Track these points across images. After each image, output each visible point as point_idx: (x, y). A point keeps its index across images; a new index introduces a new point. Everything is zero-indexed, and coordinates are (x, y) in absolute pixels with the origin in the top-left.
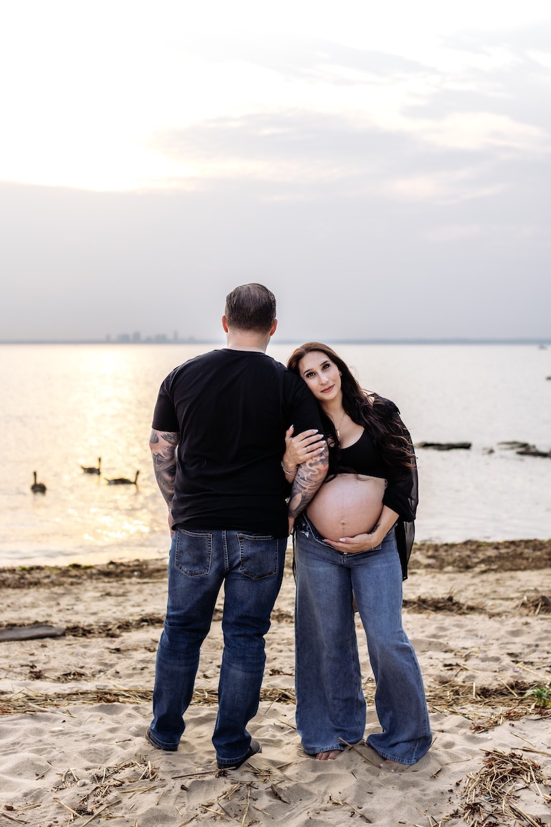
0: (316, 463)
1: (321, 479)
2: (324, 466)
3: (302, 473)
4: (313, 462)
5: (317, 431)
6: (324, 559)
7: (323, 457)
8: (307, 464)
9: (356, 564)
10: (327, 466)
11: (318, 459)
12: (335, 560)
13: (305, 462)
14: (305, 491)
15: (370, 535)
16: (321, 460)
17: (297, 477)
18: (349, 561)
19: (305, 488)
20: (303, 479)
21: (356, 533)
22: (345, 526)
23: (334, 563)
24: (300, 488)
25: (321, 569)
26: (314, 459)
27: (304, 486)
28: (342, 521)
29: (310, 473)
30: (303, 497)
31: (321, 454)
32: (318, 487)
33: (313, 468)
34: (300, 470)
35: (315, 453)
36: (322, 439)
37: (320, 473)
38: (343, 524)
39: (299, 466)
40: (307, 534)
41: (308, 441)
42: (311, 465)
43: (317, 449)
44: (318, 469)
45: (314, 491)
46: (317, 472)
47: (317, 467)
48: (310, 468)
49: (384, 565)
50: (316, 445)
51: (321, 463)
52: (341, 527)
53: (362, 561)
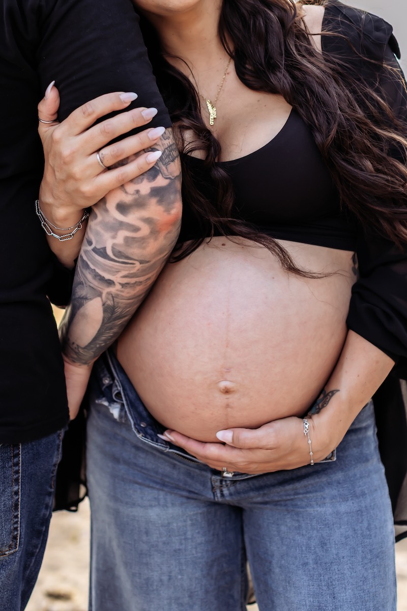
0: (139, 203)
1: (160, 251)
2: (168, 211)
3: (97, 234)
4: (127, 199)
5: (133, 96)
6: (164, 484)
7: (161, 182)
8: (111, 205)
9: (259, 499)
10: (177, 208)
11: (145, 187)
12: (197, 487)
13: (103, 200)
14: (113, 290)
15: (307, 424)
16: (157, 192)
17: (86, 247)
18: (238, 493)
19: (110, 283)
20: (102, 253)
21: (265, 418)
22: (232, 398)
23: (192, 496)
24: (95, 283)
25: (154, 513)
26: (131, 188)
27: (107, 276)
28: (223, 384)
29: (123, 234)
30: (109, 310)
31: (153, 172)
32: (152, 275)
33: (132, 218)
34: (93, 224)
35: (131, 169)
36: (154, 123)
37: (154, 232)
38: (227, 391)
39: (87, 213)
40: (115, 412)
41: (104, 132)
42: (122, 208)
43: (137, 155)
44: (148, 221)
45: (139, 290)
46: (145, 230)
47: (145, 213)
48: (120, 217)
49: (343, 508)
50: (131, 144)
51: (154, 201)
52: (221, 399)
53: (277, 493)
